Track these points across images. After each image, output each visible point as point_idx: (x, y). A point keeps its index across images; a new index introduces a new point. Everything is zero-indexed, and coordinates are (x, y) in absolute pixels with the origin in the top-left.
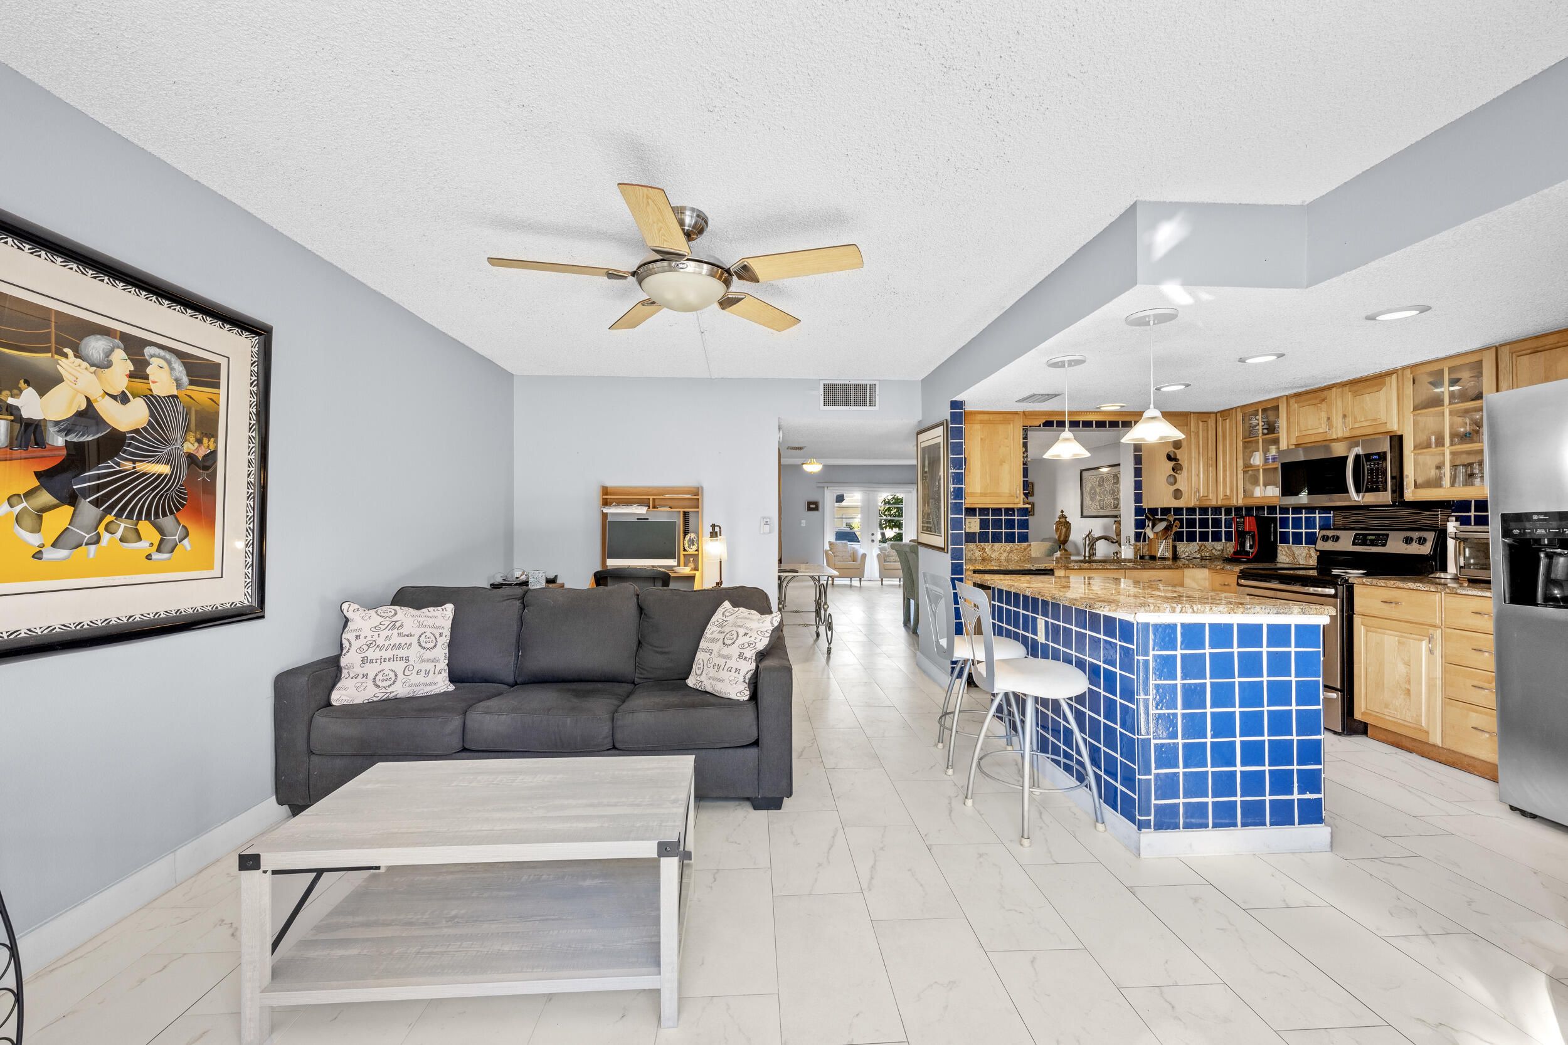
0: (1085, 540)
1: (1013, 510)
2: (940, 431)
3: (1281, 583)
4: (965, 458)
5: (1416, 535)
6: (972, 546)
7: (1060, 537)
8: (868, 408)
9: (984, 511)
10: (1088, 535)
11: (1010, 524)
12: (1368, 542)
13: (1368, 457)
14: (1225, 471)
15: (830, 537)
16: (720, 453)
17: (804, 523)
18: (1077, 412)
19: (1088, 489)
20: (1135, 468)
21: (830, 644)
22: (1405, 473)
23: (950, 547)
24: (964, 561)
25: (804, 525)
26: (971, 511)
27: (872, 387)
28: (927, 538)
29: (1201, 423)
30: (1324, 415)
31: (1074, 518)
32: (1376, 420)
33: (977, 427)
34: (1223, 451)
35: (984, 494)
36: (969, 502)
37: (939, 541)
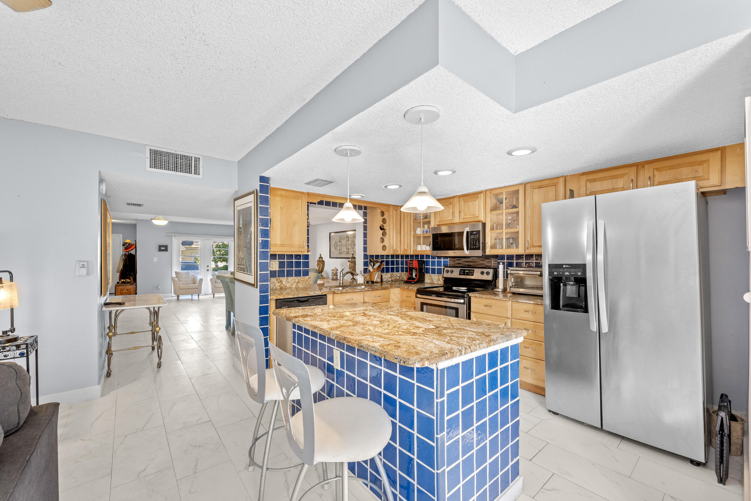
0: (340, 274)
1: (300, 256)
2: (251, 198)
3: (437, 296)
4: (270, 219)
5: (485, 270)
6: (273, 280)
7: (319, 269)
8: (193, 175)
9: (281, 256)
10: (342, 271)
11: (298, 264)
12: (466, 274)
13: (472, 233)
14: (404, 236)
15: (176, 268)
16: (19, 196)
17: (155, 260)
18: (338, 197)
19: (333, 243)
20: (364, 233)
21: (160, 359)
22: (487, 241)
23: (259, 284)
24: (269, 294)
25: (156, 261)
26: (273, 257)
27: (197, 160)
28: (240, 275)
29: (394, 211)
30: (451, 211)
31: (326, 258)
32: (474, 214)
33: (278, 199)
34: (404, 226)
35: (282, 245)
36: (273, 250)
37: (251, 279)
